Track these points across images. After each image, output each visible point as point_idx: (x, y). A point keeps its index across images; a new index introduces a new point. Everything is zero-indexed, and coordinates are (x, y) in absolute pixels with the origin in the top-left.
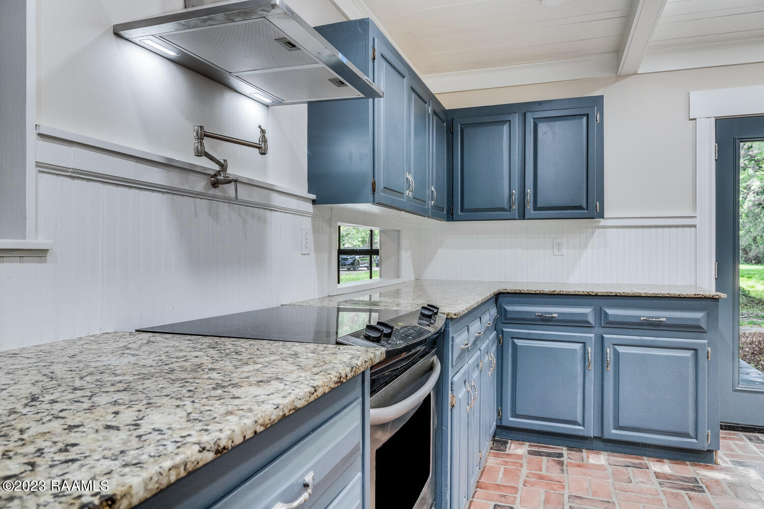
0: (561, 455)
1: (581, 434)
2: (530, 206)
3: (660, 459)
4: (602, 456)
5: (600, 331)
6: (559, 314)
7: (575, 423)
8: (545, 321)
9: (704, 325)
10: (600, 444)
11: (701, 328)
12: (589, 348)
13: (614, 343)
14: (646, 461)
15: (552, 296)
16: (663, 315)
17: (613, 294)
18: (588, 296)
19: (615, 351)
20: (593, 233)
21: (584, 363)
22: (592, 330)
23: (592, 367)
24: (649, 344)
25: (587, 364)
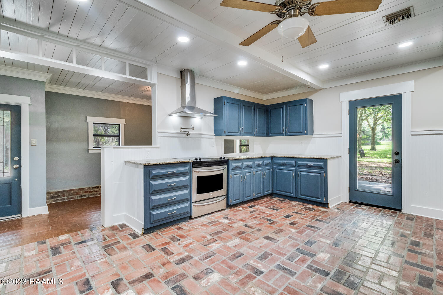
1: (292, 196)
2: (287, 132)
6: (287, 163)
7: (291, 193)
8: (284, 165)
9: (323, 166)
11: (321, 167)
12: (294, 172)
13: (300, 171)
14: (308, 205)
15: (285, 158)
16: (312, 163)
18: (293, 158)
19: (300, 173)
20: (311, 139)
21: (293, 177)
22: (295, 167)
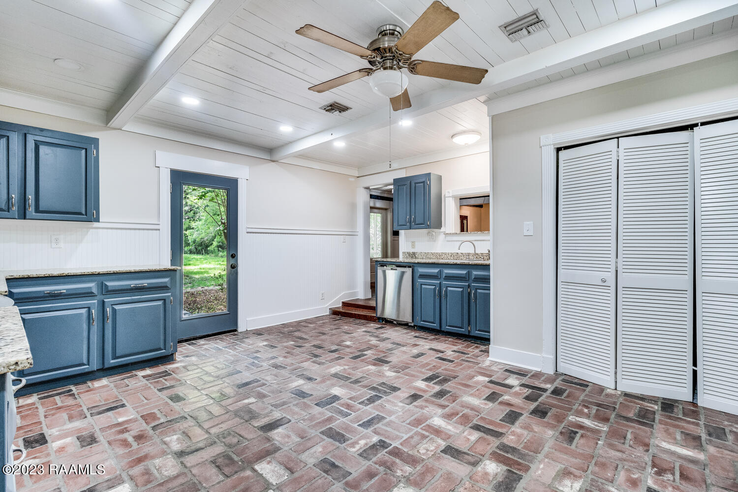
0: (71, 390)
1: (87, 370)
2: (31, 210)
3: (143, 369)
4: (103, 380)
5: (102, 297)
6: (66, 290)
8: (55, 296)
9: (169, 286)
10: (101, 373)
11: (167, 287)
12: (93, 311)
13: (112, 304)
14: (134, 372)
15: (61, 278)
16: (145, 282)
17: (112, 272)
18: (93, 275)
19: (113, 309)
21: (89, 322)
22: (95, 297)
23: (95, 323)
24: (136, 301)
25: (91, 321)
